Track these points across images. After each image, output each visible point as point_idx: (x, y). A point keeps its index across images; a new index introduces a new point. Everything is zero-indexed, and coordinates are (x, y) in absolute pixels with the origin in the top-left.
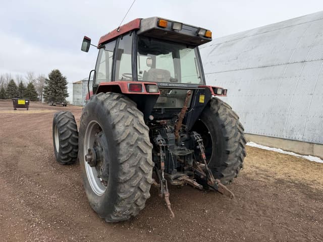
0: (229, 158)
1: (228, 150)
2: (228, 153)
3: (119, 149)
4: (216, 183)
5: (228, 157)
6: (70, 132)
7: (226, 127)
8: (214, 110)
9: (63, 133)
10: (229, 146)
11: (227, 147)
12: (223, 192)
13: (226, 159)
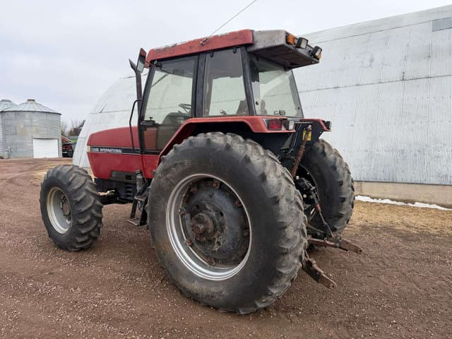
0: (344, 207)
1: (343, 196)
2: (344, 200)
3: (279, 209)
4: (339, 238)
5: (342, 205)
6: (93, 198)
7: (338, 169)
8: (318, 149)
9: (81, 200)
10: (343, 191)
11: (341, 193)
12: (347, 248)
13: (340, 208)
